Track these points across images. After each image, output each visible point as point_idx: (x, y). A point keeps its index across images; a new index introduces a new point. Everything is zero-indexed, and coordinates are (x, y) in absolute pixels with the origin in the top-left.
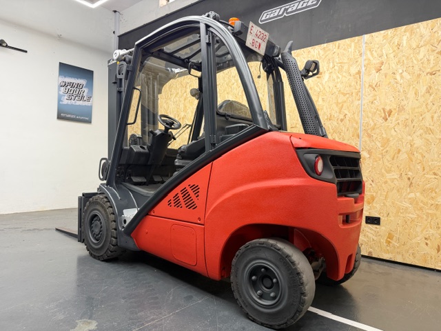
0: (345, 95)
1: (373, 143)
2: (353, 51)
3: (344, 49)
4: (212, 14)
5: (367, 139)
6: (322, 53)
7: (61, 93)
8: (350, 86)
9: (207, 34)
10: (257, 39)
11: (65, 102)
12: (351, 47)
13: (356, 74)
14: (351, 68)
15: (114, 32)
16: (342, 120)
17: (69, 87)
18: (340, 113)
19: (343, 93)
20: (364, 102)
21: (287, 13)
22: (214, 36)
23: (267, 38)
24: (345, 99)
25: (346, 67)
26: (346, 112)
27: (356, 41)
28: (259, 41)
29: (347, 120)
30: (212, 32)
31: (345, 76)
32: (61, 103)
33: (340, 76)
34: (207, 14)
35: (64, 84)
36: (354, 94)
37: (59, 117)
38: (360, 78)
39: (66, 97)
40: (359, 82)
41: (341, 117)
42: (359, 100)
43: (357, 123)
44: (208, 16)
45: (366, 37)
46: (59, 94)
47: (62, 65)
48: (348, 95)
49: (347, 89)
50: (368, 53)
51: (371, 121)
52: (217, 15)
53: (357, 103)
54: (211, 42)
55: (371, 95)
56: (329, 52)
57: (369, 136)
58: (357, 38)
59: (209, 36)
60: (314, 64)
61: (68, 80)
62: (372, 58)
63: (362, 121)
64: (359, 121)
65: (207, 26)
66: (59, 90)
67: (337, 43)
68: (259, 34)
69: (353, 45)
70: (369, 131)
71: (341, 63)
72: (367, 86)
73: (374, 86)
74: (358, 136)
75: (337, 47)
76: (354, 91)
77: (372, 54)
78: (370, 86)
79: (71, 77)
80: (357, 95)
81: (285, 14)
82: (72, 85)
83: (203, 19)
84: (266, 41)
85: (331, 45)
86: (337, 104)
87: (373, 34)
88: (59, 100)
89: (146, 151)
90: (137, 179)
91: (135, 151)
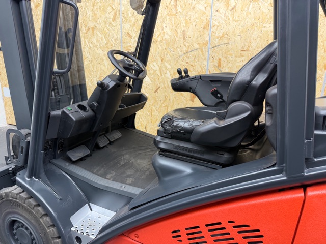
89: (89, 113)
90: (77, 155)
91: (74, 119)
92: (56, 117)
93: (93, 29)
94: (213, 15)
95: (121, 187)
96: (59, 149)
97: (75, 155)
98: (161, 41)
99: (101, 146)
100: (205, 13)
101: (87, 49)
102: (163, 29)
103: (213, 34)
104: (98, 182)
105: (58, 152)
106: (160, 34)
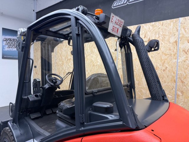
0: (166, 55)
1: (185, 87)
2: (172, 28)
3: (166, 26)
4: (81, 8)
5: (181, 84)
6: (151, 28)
7: (4, 44)
8: (170, 50)
9: (76, 26)
10: (116, 26)
11: (6, 49)
12: (170, 25)
13: (174, 42)
14: (170, 39)
15: (34, 11)
16: (164, 70)
17: (8, 41)
18: (163, 66)
19: (165, 54)
20: (179, 61)
21: (129, 3)
22: (82, 27)
23: (123, 24)
24: (166, 57)
25: (167, 38)
26: (167, 66)
27: (174, 21)
28: (118, 27)
29: (167, 71)
30: (81, 24)
31: (166, 44)
32: (4, 50)
33: (163, 43)
34: (77, 8)
35: (5, 39)
36: (172, 55)
37: (3, 58)
38: (176, 45)
39: (7, 47)
40: (176, 47)
41: (164, 68)
42: (175, 59)
43: (174, 73)
44: (78, 10)
45: (181, 19)
46: (3, 45)
47: (4, 29)
48: (168, 55)
49: (168, 51)
50: (183, 29)
51: (184, 73)
52: (85, 8)
53: (174, 61)
54: (80, 33)
55: (185, 56)
56: (156, 28)
57: (182, 82)
58: (175, 20)
59: (78, 28)
60: (156, 43)
61: (8, 37)
62: (185, 33)
63: (178, 72)
64: (176, 72)
65: (77, 19)
66: (3, 43)
67: (161, 22)
68: (117, 21)
69: (172, 23)
70: (182, 79)
71: (164, 35)
72: (181, 50)
73: (186, 51)
74: (175, 81)
75: (161, 25)
76: (172, 53)
77: (185, 31)
78: (183, 50)
79: (10, 35)
80: (175, 55)
81: (128, 3)
82: (10, 40)
83: (73, 12)
84: (122, 26)
85: (157, 23)
86: (161, 60)
87: (186, 17)
88: (3, 48)
89: (39, 98)
90: (34, 116)
91: (31, 100)
92: (25, 99)
93: (70, 59)
94: (118, 54)
95: (44, 132)
96: (28, 113)
97: (33, 116)
98: (96, 65)
99: (47, 113)
100: (115, 53)
101: (67, 68)
102: (97, 60)
103: (118, 63)
104: (37, 129)
105: (28, 114)
106: (96, 62)
